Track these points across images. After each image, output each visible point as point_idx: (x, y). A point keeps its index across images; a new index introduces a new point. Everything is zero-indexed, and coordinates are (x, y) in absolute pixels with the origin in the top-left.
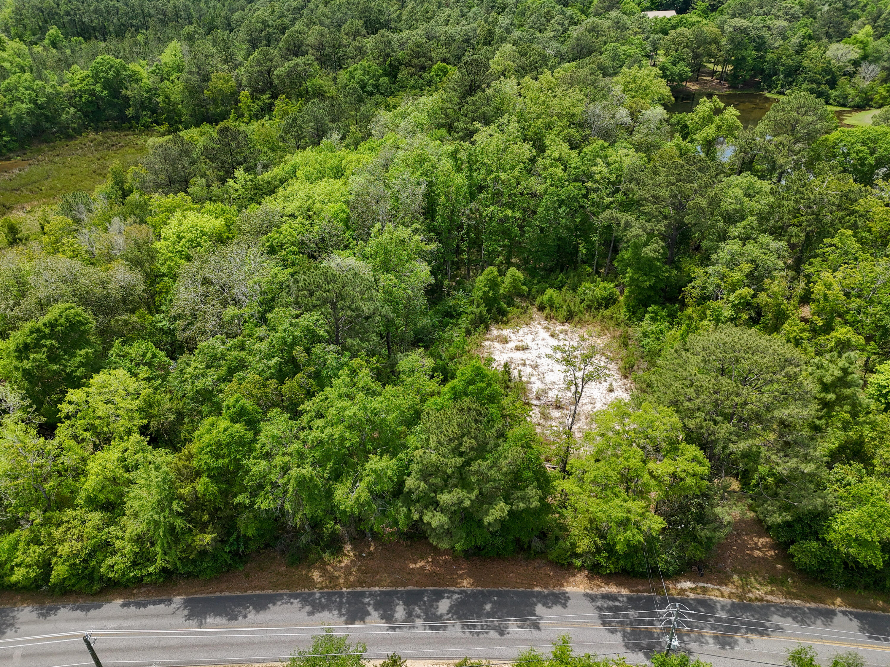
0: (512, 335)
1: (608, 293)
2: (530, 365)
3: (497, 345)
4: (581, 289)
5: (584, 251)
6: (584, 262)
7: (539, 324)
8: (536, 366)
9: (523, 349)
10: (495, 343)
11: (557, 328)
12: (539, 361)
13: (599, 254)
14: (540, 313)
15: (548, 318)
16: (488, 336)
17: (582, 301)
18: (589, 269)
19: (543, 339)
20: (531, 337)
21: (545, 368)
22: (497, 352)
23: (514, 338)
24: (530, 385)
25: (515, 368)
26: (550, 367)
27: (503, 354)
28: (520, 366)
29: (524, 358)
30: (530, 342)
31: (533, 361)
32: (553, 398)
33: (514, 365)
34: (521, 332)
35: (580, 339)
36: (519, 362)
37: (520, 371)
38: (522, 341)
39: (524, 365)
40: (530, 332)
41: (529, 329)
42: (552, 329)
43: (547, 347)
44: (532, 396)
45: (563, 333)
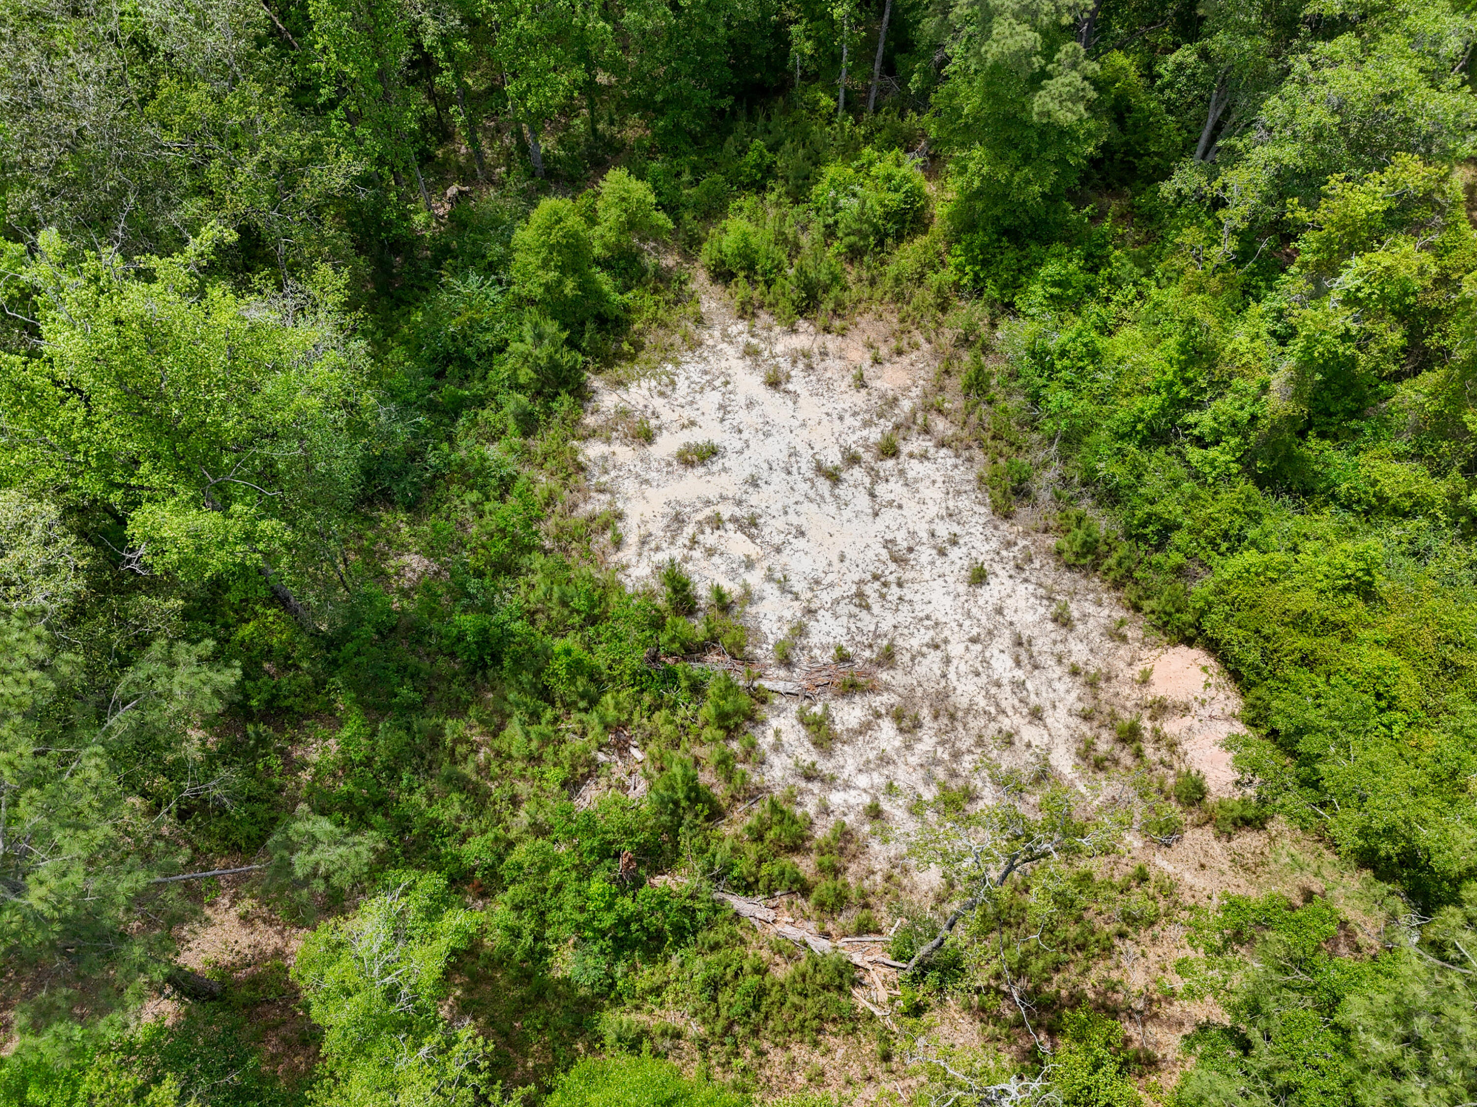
0: (658, 403)
1: (900, 196)
2: (734, 520)
3: (624, 453)
4: (822, 191)
5: (808, 47)
6: (811, 78)
7: (726, 337)
8: (753, 522)
9: (703, 460)
10: (617, 447)
11: (779, 348)
12: (754, 499)
13: (853, 56)
14: (718, 289)
15: (746, 311)
16: (590, 421)
17: (830, 232)
18: (826, 101)
19: (750, 404)
20: (713, 398)
21: (780, 523)
22: (629, 486)
23: (667, 415)
24: (752, 610)
25: (694, 542)
26: (792, 518)
27: (650, 492)
28: (708, 530)
29: (713, 496)
30: (716, 423)
31: (739, 503)
32: (824, 648)
33: (689, 530)
34: (682, 384)
35: (849, 379)
36: (700, 517)
37: (710, 552)
38: (693, 423)
39: (717, 523)
40: (708, 377)
41: (702, 366)
42: (766, 354)
43: (767, 435)
44: (764, 653)
45: (801, 365)
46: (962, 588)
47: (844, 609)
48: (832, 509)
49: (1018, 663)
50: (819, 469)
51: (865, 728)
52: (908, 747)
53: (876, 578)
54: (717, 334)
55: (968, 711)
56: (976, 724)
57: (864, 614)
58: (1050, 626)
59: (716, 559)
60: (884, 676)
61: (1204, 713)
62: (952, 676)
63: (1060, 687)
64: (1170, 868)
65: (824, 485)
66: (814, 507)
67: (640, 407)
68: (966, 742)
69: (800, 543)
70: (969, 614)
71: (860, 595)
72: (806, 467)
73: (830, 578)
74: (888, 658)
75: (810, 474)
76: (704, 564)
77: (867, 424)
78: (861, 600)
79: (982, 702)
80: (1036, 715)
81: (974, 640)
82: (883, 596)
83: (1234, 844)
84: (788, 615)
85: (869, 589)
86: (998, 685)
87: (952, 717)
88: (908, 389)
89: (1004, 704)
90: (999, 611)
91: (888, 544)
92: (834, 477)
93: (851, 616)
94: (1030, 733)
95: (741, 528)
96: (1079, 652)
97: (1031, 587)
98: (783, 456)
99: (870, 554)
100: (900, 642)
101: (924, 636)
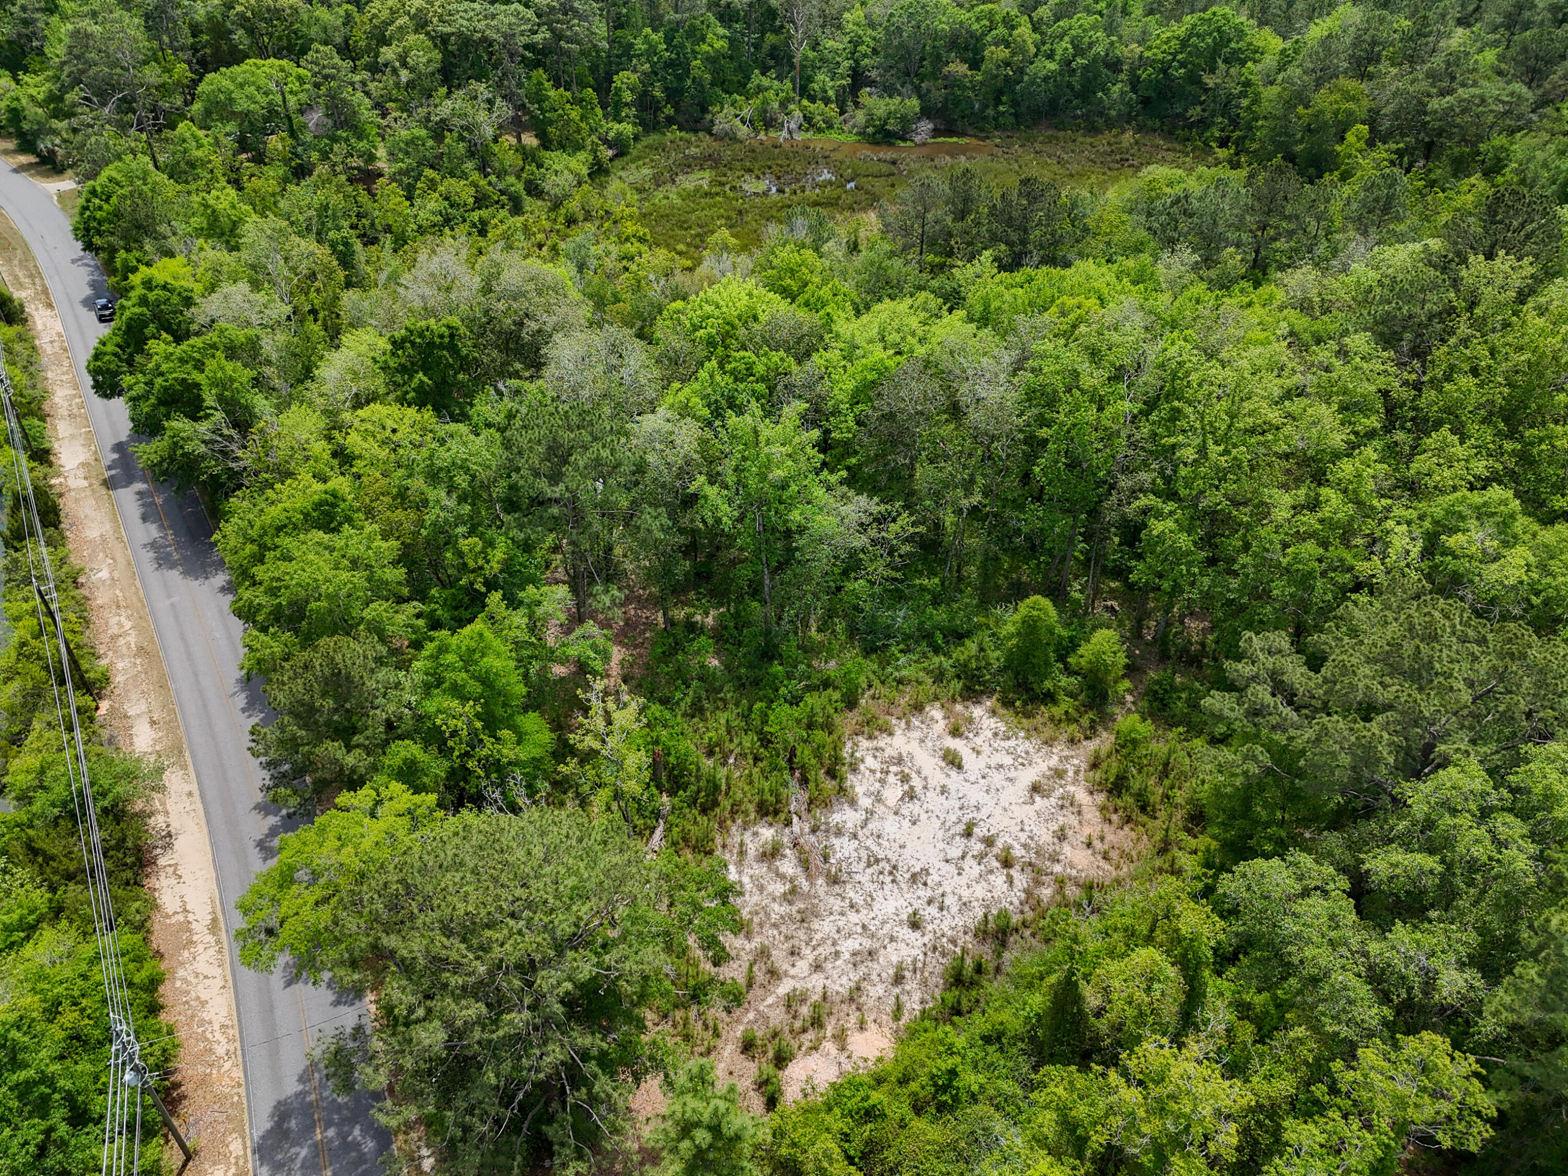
0: (988, 734)
2: (911, 788)
3: (940, 727)
7: (1066, 758)
8: (914, 797)
9: (950, 763)
10: (943, 723)
11: (1071, 788)
12: (932, 795)
14: (1108, 747)
15: (1096, 765)
16: (959, 707)
19: (1010, 780)
20: (1006, 760)
21: (917, 811)
22: (916, 734)
23: (979, 740)
24: (846, 806)
25: (887, 772)
26: (924, 816)
27: (915, 744)
28: (899, 776)
29: (925, 774)
30: (985, 765)
31: (925, 788)
32: (830, 847)
33: (895, 768)
34: (1012, 743)
36: (907, 771)
37: (882, 782)
38: (978, 753)
39: (905, 780)
40: (1023, 755)
41: (1032, 750)
42: (1063, 782)
43: (987, 793)
44: (818, 817)
45: (1061, 802)
46: (904, 917)
47: (864, 854)
48: (941, 836)
49: (854, 954)
50: (972, 825)
51: (782, 877)
52: (774, 900)
53: (895, 867)
54: (1066, 753)
55: (809, 929)
56: (801, 934)
57: (863, 864)
58: (892, 970)
59: (877, 785)
60: (820, 881)
61: (842, 1059)
62: (832, 918)
63: (844, 980)
64: (726, 1054)
65: (960, 828)
66: (939, 826)
67: (979, 726)
68: (786, 930)
69: (906, 823)
70: (884, 923)
71: (877, 861)
72: (971, 817)
73: (885, 843)
74: (834, 880)
75: (964, 820)
76: (871, 780)
77: (1025, 846)
78: (874, 861)
79: (818, 936)
80: (817, 967)
81: (864, 927)
82: (881, 873)
83: (752, 1093)
84: (848, 825)
85: (884, 865)
86: (834, 944)
87: (803, 921)
88: (1072, 867)
89: (820, 949)
90: (892, 939)
91: (926, 871)
92: (968, 834)
93: (860, 858)
94: (802, 966)
95: (906, 792)
96: (876, 990)
97: (921, 957)
98: (973, 803)
99: (913, 862)
100: (849, 886)
101: (859, 900)
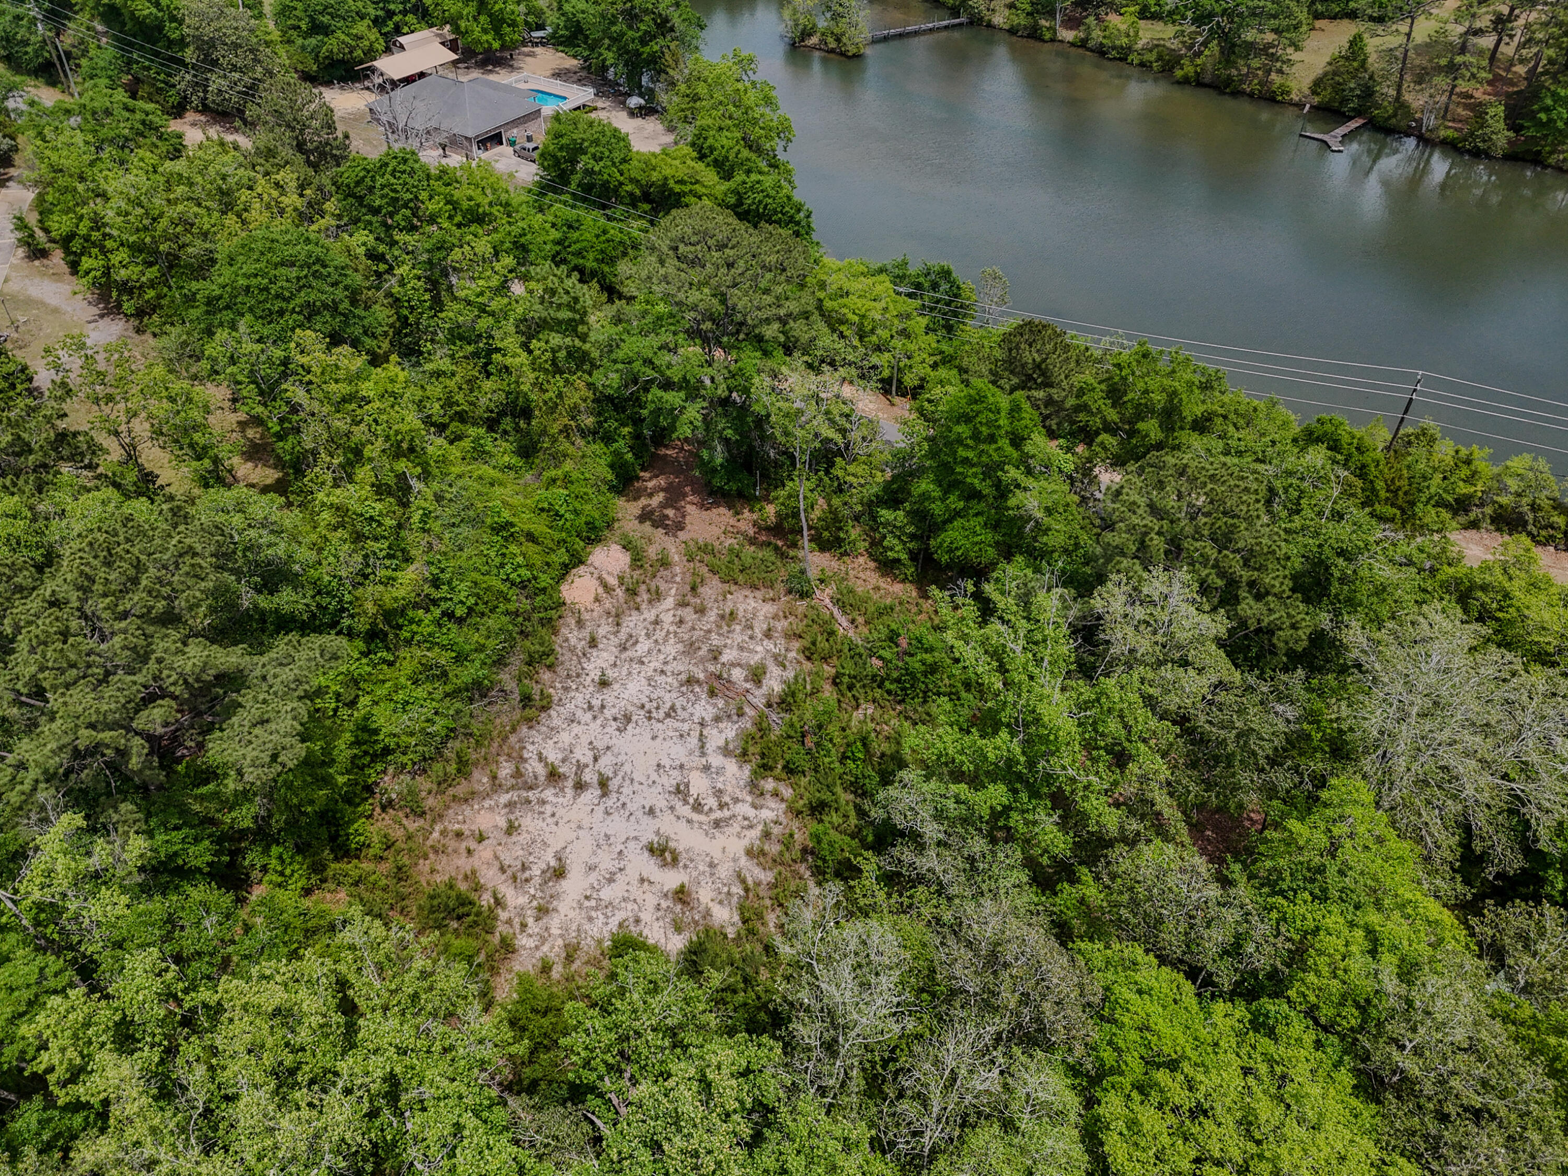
0: (647, 917)
2: (685, 802)
7: (543, 940)
8: (677, 792)
9: (664, 850)
10: (706, 905)
19: (592, 869)
20: (607, 894)
21: (664, 780)
22: (725, 871)
23: (651, 900)
24: (731, 745)
25: (721, 806)
26: (654, 776)
27: (717, 855)
28: (706, 808)
29: (683, 824)
30: (628, 871)
31: (672, 808)
32: (715, 705)
33: (718, 814)
35: (514, 838)
36: (702, 818)
37: (718, 793)
39: (698, 807)
40: (594, 914)
41: (587, 926)
42: (535, 903)
43: (607, 837)
44: (747, 724)
45: (527, 874)
46: (616, 686)
47: (682, 714)
48: (627, 768)
49: (637, 642)
50: (605, 794)
51: (734, 664)
52: (725, 646)
53: (650, 718)
55: (682, 642)
56: (685, 636)
57: (677, 706)
58: (601, 646)
59: (720, 785)
60: (701, 676)
61: (596, 573)
62: (671, 657)
63: (631, 624)
65: (613, 784)
66: (634, 776)
67: (661, 923)
68: (697, 634)
69: (666, 762)
71: (668, 715)
72: (610, 802)
73: (672, 733)
74: (690, 681)
75: (614, 795)
76: (729, 789)
77: (544, 802)
78: (671, 712)
79: (672, 641)
80: (657, 623)
81: (642, 663)
82: (658, 708)
84: (715, 731)
85: (661, 715)
86: (656, 642)
87: (692, 644)
88: (490, 807)
89: (663, 634)
91: (621, 730)
92: (603, 784)
93: (684, 709)
94: (668, 619)
95: (687, 794)
96: (605, 629)
97: (585, 665)
98: (616, 816)
99: (637, 731)
100: (676, 684)
101: (661, 679)
